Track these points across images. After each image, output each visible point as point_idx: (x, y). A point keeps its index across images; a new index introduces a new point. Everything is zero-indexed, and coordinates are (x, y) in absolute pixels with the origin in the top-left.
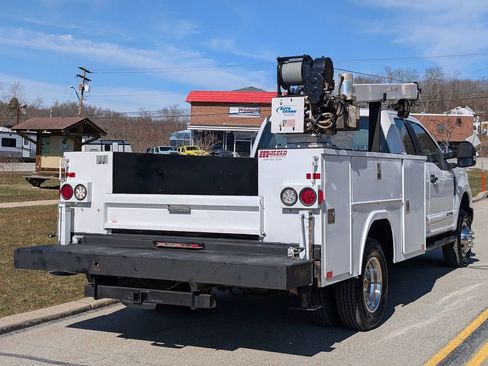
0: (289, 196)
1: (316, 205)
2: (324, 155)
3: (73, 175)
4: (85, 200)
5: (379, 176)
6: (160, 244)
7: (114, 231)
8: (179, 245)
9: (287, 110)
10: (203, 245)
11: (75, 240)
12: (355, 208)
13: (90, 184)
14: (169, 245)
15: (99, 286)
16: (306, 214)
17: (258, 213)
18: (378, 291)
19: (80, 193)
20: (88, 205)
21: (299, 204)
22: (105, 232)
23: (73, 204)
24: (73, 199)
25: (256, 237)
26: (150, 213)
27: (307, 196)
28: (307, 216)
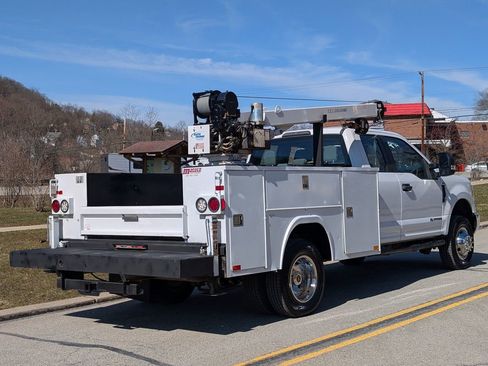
0: (202, 205)
1: (219, 212)
2: (227, 171)
3: (61, 193)
4: (68, 213)
5: (306, 186)
6: (118, 246)
7: (89, 237)
8: (130, 247)
9: (198, 136)
10: (147, 246)
11: (61, 244)
12: (270, 214)
13: (71, 200)
14: (124, 247)
15: (66, 280)
16: (210, 218)
17: (181, 219)
18: (313, 285)
19: (64, 206)
20: (71, 216)
21: (208, 211)
22: (83, 238)
23: (60, 216)
24: (60, 212)
25: (180, 239)
26: (111, 222)
27: (213, 204)
28: (211, 220)
